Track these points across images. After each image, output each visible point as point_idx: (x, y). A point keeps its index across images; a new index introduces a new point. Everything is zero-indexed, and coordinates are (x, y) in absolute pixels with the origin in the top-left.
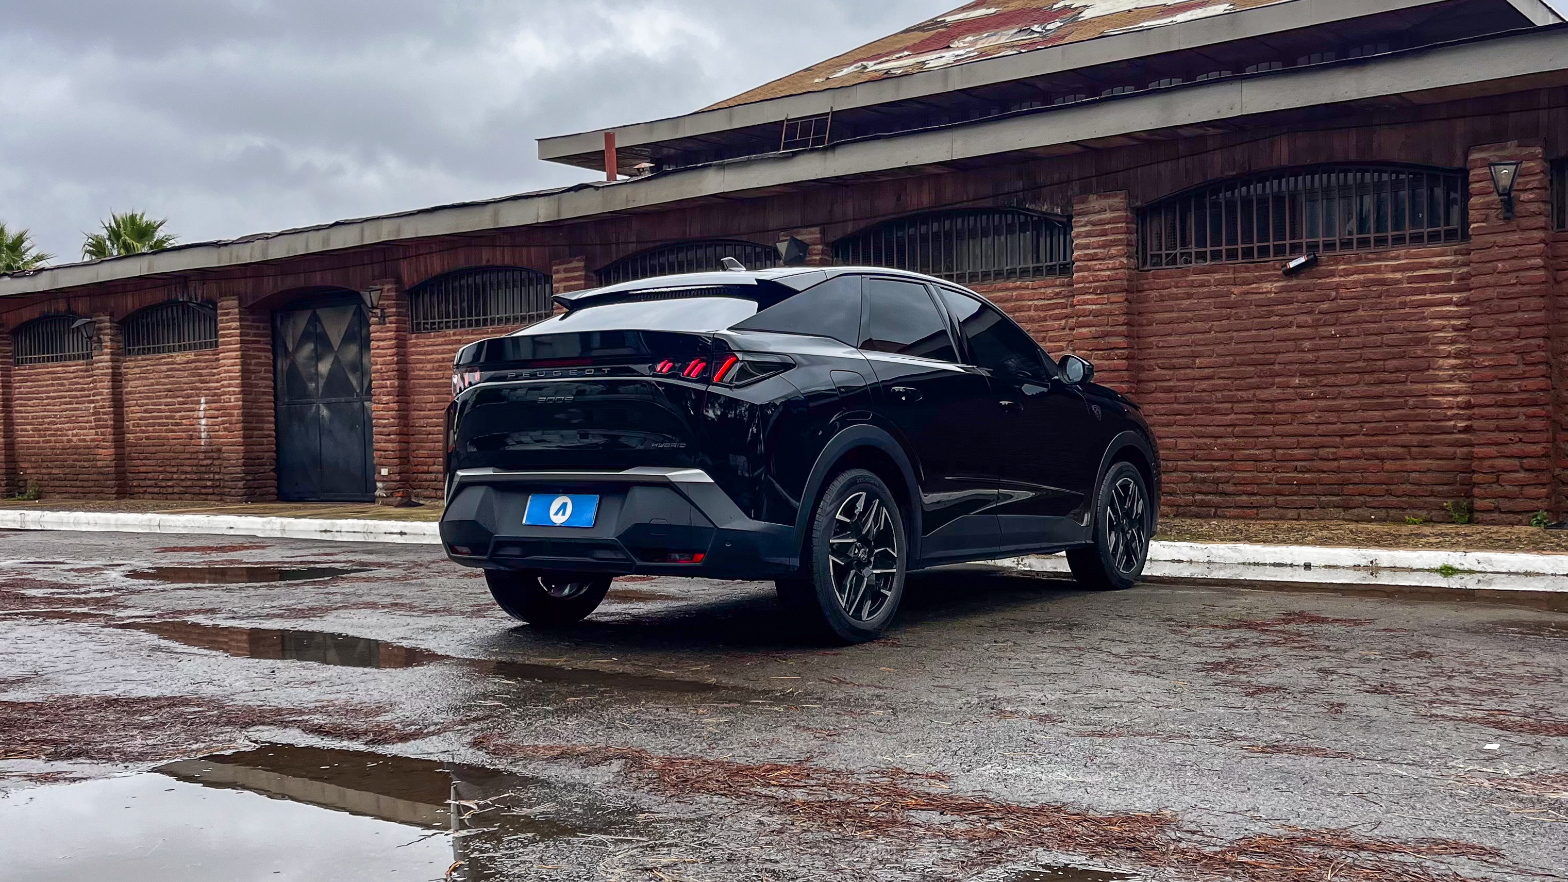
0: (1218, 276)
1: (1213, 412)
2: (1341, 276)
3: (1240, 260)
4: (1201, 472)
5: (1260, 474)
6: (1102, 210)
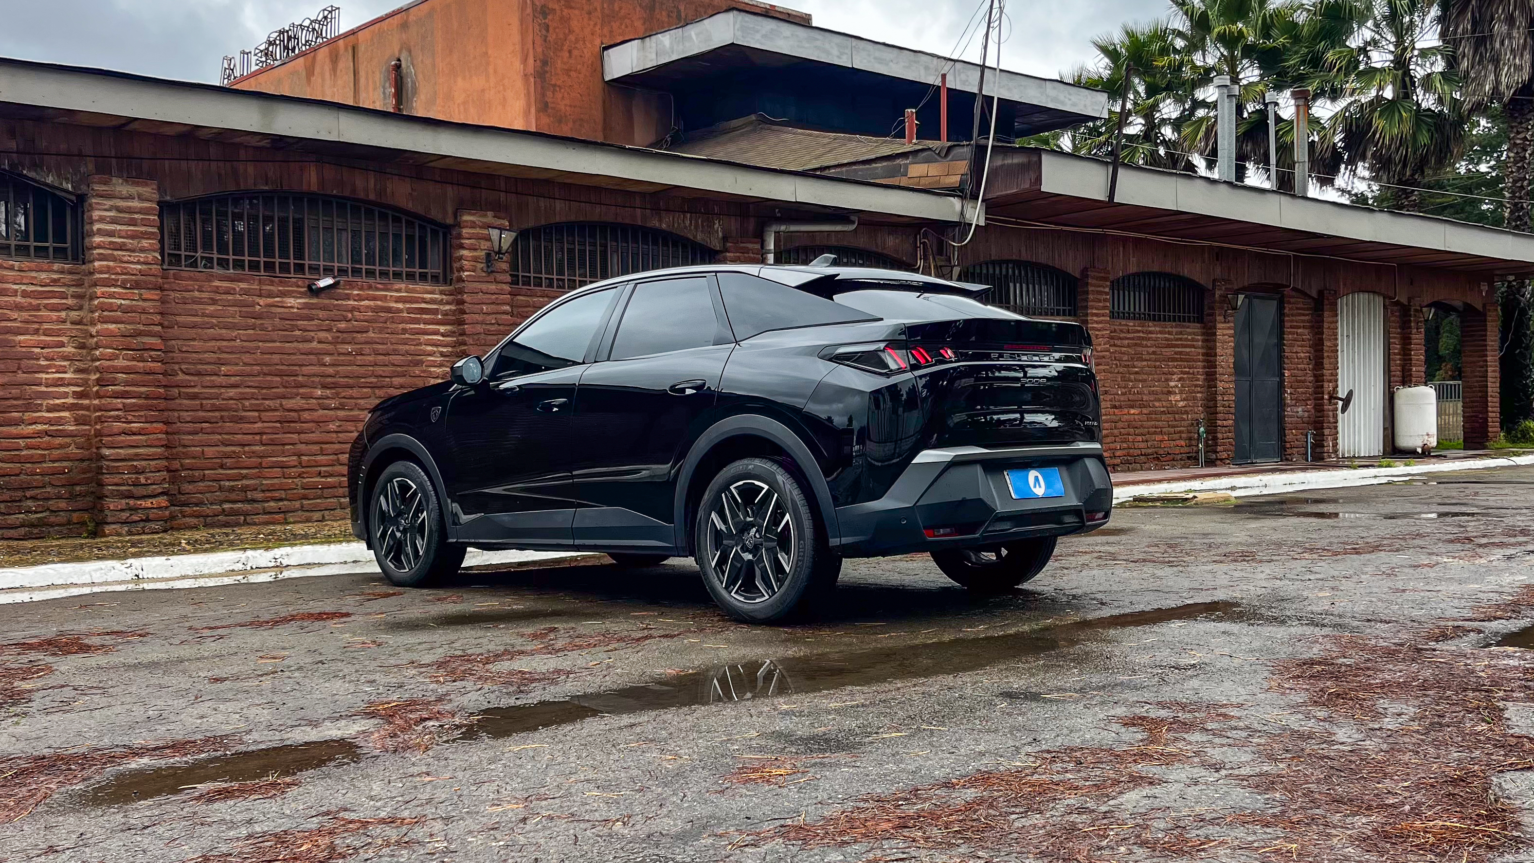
0: (243, 285)
1: (241, 420)
2: (355, 300)
4: (228, 480)
5: (286, 480)
6: (130, 197)
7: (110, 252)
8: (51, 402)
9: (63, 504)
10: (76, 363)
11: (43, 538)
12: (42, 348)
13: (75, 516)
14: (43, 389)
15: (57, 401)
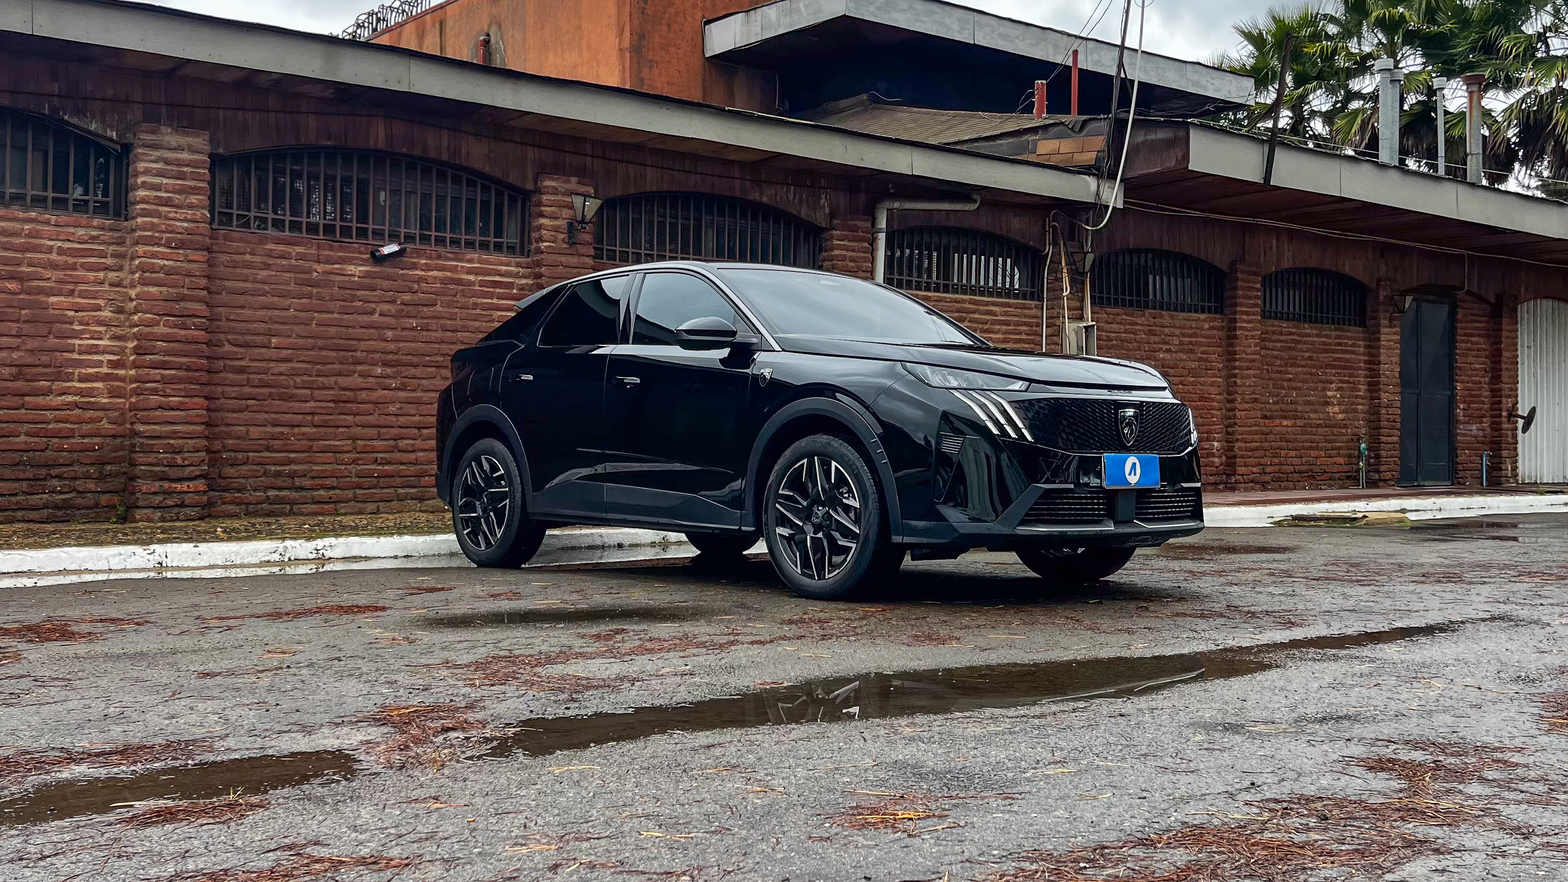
0: (299, 249)
1: (291, 398)
2: (422, 270)
3: (321, 237)
4: (275, 464)
5: (339, 467)
6: (179, 148)
7: (154, 207)
8: (84, 371)
9: (91, 485)
10: (113, 329)
11: (68, 521)
12: (76, 311)
13: (104, 499)
14: (76, 356)
15: (90, 370)
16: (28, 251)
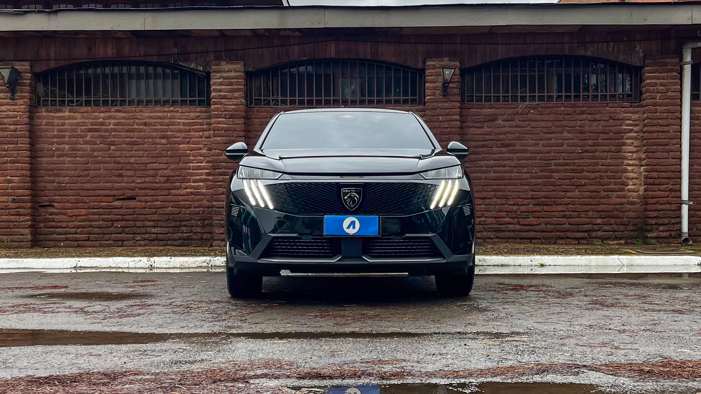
6: (230, 71)
7: (219, 100)
8: (195, 178)
9: (199, 230)
10: (207, 158)
11: (188, 246)
12: (191, 151)
13: (205, 236)
14: (191, 171)
15: (197, 177)
16: (170, 125)
